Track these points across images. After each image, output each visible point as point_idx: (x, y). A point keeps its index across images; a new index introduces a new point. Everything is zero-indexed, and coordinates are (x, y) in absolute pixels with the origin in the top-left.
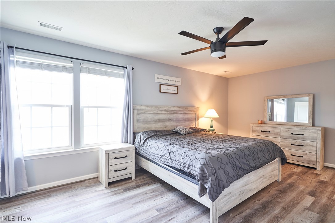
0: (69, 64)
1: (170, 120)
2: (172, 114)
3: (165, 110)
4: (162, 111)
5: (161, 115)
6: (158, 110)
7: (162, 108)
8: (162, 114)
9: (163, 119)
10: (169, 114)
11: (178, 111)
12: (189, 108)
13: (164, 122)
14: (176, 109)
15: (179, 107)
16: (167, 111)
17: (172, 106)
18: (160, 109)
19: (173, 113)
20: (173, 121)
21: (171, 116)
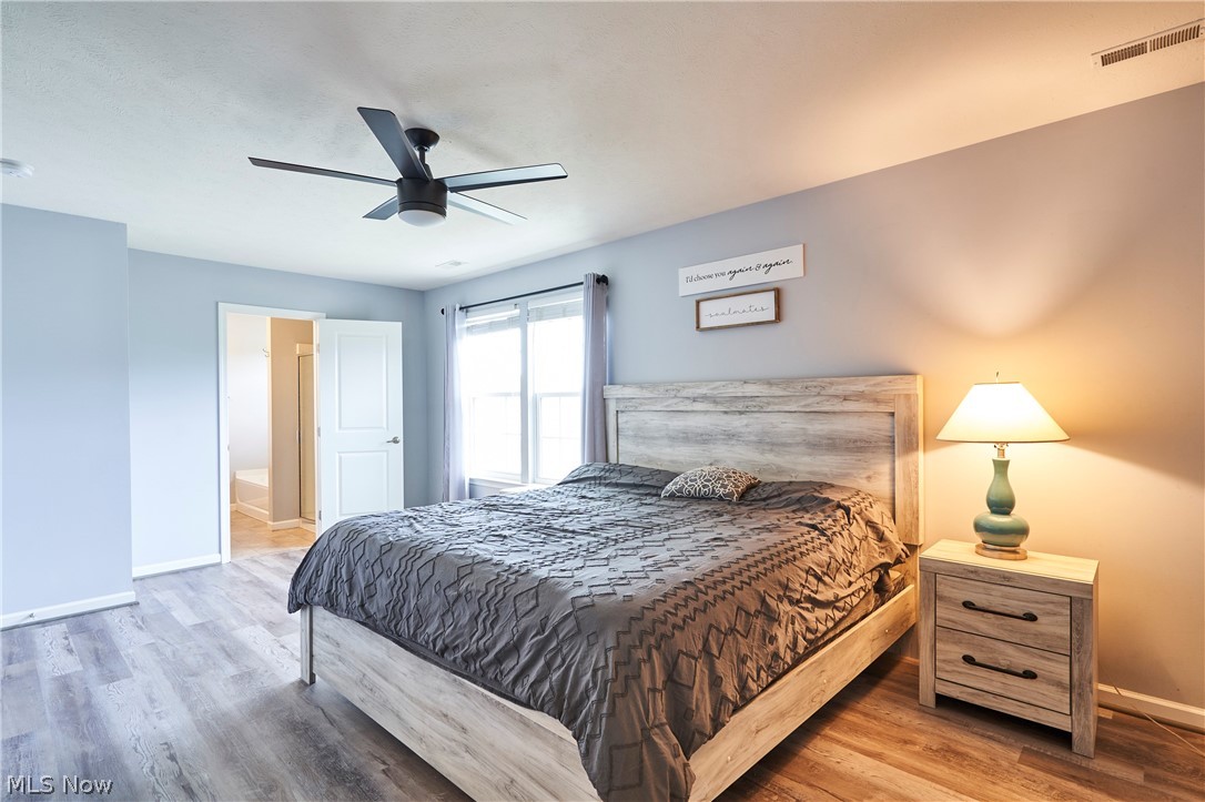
0: (510, 311)
1: (730, 436)
2: (741, 413)
3: (704, 398)
4: (695, 400)
5: (692, 415)
6: (676, 397)
7: (691, 390)
8: (693, 411)
9: (699, 431)
10: (726, 412)
11: (765, 400)
12: (832, 384)
13: (705, 442)
14: (751, 390)
15: (769, 383)
16: (715, 402)
17: (732, 381)
18: (684, 393)
19: (740, 408)
20: (747, 443)
21: (737, 423)
